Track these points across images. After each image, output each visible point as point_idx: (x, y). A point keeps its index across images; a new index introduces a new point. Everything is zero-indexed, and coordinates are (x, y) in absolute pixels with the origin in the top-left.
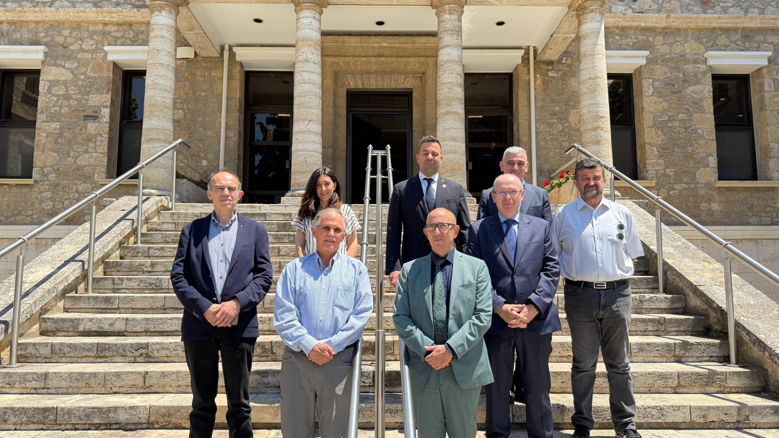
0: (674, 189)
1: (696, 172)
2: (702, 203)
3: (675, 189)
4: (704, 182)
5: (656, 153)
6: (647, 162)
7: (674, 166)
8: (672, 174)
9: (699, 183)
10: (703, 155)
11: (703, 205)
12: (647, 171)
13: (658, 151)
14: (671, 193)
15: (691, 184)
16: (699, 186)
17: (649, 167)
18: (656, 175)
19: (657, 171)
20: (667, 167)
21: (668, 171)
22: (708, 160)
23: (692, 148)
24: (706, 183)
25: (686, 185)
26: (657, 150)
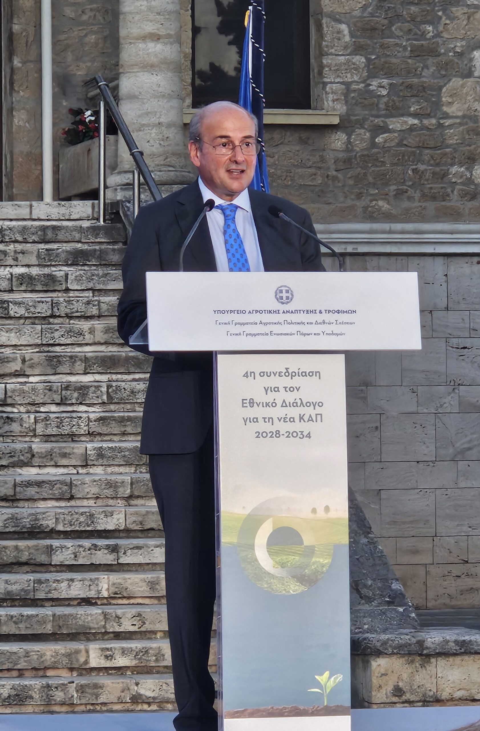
0: (385, 129)
1: (440, 88)
2: (452, 165)
3: (389, 131)
4: (460, 114)
5: (347, 38)
6: (325, 62)
7: (389, 74)
8: (384, 92)
9: (447, 116)
10: (459, 46)
11: (454, 169)
12: (325, 84)
13: (352, 35)
14: (379, 140)
15: (428, 116)
16: (447, 122)
17: (329, 77)
18: (346, 95)
19: (347, 85)
20: (372, 75)
21: (374, 83)
22: (471, 60)
23: (435, 27)
24: (464, 116)
25: (416, 121)
26: (350, 32)
